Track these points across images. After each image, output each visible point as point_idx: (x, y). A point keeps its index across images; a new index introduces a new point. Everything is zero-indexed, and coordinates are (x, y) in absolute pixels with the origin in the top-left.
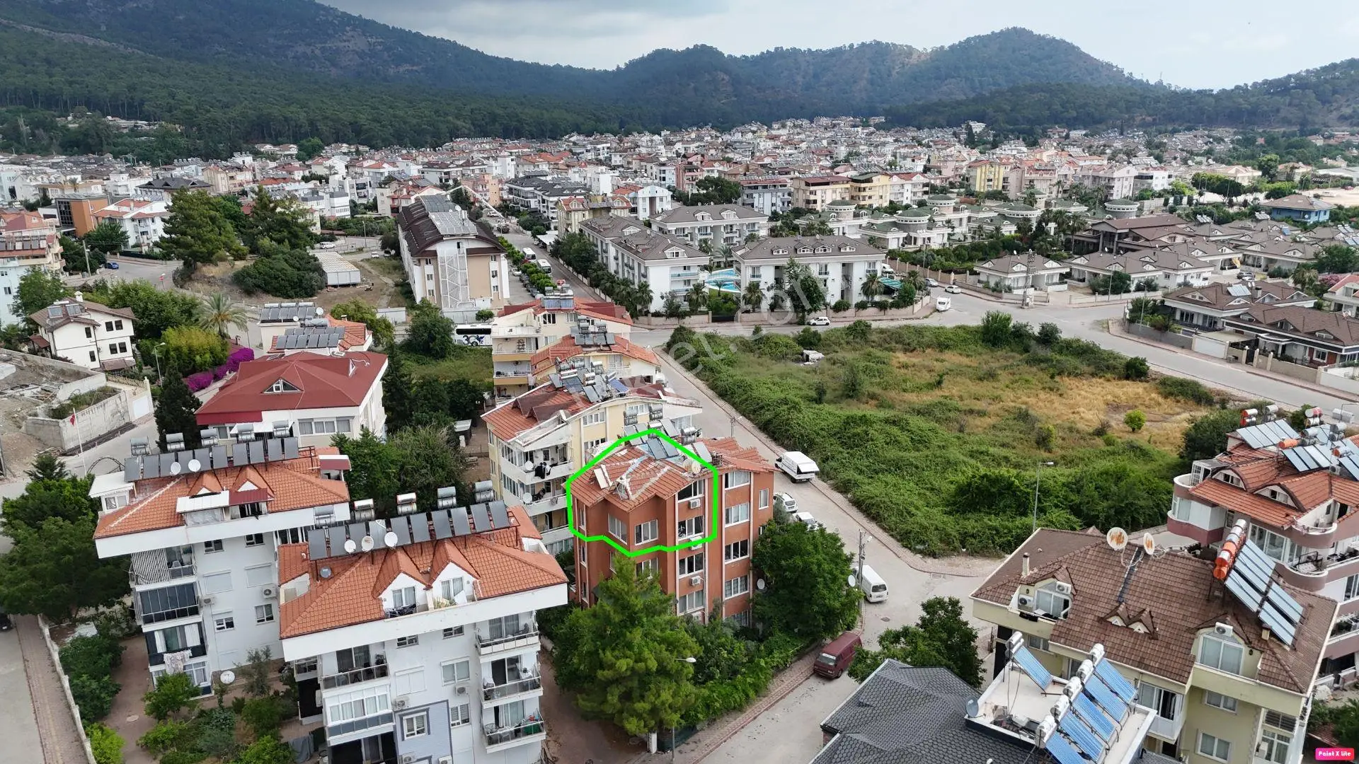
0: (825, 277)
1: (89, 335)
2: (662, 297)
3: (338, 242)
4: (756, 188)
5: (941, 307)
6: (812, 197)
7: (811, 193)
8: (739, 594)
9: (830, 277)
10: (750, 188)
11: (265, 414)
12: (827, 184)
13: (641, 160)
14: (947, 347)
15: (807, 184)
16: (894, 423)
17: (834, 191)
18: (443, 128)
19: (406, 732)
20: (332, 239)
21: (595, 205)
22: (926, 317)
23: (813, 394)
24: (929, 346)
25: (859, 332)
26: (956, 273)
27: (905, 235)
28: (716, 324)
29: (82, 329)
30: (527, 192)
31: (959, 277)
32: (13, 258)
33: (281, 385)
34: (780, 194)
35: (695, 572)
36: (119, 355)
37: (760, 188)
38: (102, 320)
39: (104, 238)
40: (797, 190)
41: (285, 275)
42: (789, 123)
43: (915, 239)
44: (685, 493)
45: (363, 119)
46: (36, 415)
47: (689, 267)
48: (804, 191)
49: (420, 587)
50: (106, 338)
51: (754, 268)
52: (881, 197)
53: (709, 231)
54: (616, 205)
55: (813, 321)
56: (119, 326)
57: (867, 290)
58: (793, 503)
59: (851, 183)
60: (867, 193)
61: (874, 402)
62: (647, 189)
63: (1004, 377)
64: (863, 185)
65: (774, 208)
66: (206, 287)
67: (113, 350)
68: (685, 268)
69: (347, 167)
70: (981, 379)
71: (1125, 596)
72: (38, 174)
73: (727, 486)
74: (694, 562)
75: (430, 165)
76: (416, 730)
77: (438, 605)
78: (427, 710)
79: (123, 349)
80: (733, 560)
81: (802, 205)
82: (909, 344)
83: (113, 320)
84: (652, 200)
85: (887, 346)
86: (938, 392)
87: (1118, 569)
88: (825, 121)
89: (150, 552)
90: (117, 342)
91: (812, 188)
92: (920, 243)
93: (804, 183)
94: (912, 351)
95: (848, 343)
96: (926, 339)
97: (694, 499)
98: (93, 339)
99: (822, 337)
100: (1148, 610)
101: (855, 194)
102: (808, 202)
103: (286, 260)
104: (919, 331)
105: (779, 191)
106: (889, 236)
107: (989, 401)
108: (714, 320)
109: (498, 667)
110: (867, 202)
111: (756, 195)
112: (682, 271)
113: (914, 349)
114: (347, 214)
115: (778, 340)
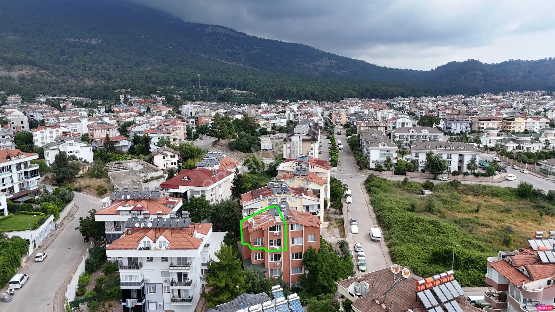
0: (450, 160)
1: (164, 158)
2: (373, 162)
3: (276, 135)
4: (453, 120)
5: (510, 178)
6: (482, 126)
7: (481, 124)
8: (298, 274)
9: (453, 160)
10: (450, 120)
11: (180, 187)
12: (490, 120)
13: (416, 108)
14: (497, 196)
15: (480, 120)
16: (432, 223)
17: (494, 124)
18: (346, 94)
19: (149, 292)
20: (274, 134)
21: (371, 125)
22: (499, 182)
23: (410, 207)
24: (487, 194)
25: (455, 185)
26: (529, 164)
27: (517, 145)
28: (396, 175)
29: (162, 156)
30: (353, 119)
31: (531, 166)
32: (161, 133)
33: (187, 178)
34: (465, 124)
35: (277, 261)
36: (173, 166)
37: (455, 121)
38: (169, 154)
39: (202, 129)
40: (475, 122)
41: (245, 144)
42: (508, 94)
43: (523, 147)
44: (273, 229)
45: (316, 91)
46: (140, 182)
47: (389, 151)
48: (478, 123)
49: (152, 242)
50: (169, 160)
51: (416, 154)
52: (520, 127)
53: (415, 137)
54: (381, 125)
55: (440, 178)
56: (174, 156)
57: (469, 167)
58: (361, 247)
59: (504, 120)
60: (512, 125)
61: (439, 215)
62: (401, 119)
63: (515, 212)
64: (509, 122)
65: (462, 130)
66: (220, 147)
67: (172, 164)
68: (387, 151)
69: (298, 108)
70: (502, 212)
71: (388, 293)
72: (199, 108)
73: (292, 229)
74: (277, 257)
75: (326, 108)
76: (152, 292)
77: (155, 249)
78: (155, 285)
79: (175, 164)
80: (295, 259)
81: (476, 129)
82: (477, 193)
83: (173, 154)
84: (403, 124)
85: (465, 192)
86: (475, 215)
87: (392, 282)
88: (528, 92)
89: (109, 221)
90: (173, 161)
91: (482, 122)
92: (525, 149)
93: (478, 120)
94: (478, 196)
95: (447, 189)
96: (487, 191)
97: (277, 232)
98: (165, 160)
99: (435, 185)
100: (392, 300)
101: (505, 125)
102: (479, 128)
103: (247, 140)
104: (484, 187)
105: (464, 122)
106: (507, 145)
107: (497, 221)
108: (395, 174)
109: (179, 275)
110: (512, 129)
111: (453, 124)
112: (385, 153)
113: (480, 195)
114: (285, 125)
115: (413, 184)
